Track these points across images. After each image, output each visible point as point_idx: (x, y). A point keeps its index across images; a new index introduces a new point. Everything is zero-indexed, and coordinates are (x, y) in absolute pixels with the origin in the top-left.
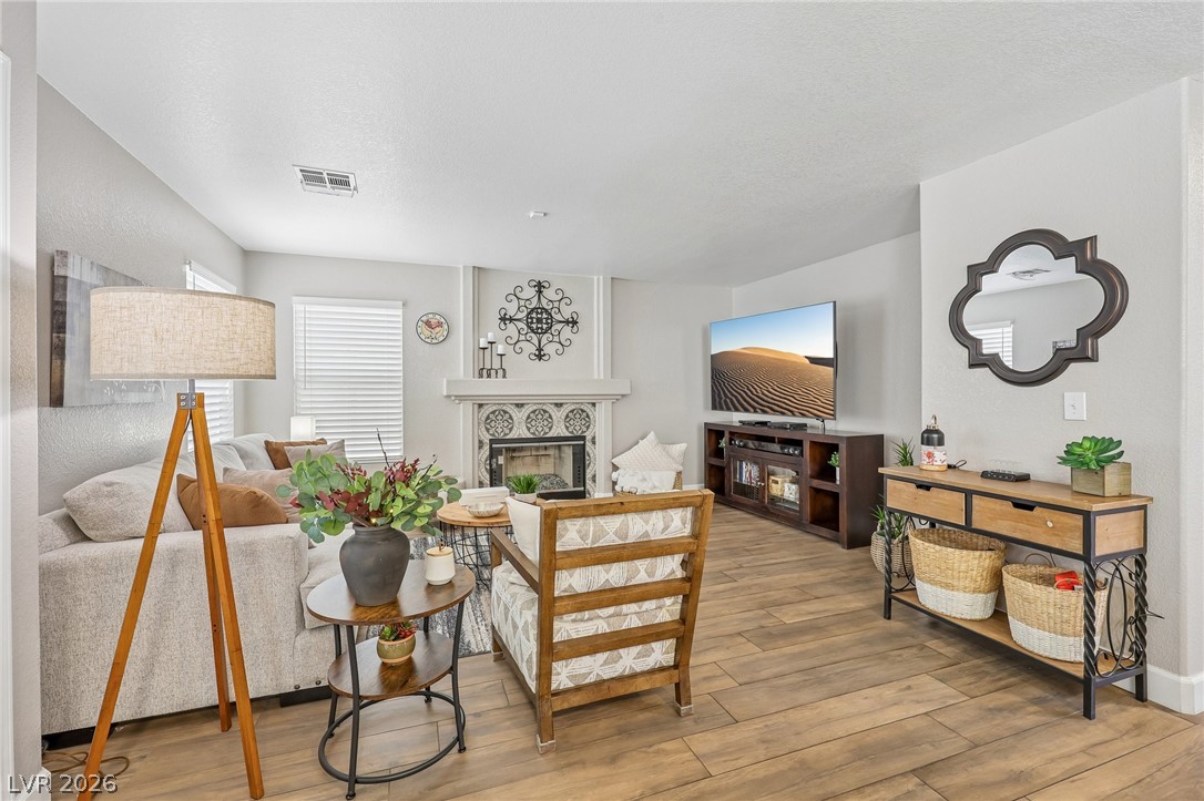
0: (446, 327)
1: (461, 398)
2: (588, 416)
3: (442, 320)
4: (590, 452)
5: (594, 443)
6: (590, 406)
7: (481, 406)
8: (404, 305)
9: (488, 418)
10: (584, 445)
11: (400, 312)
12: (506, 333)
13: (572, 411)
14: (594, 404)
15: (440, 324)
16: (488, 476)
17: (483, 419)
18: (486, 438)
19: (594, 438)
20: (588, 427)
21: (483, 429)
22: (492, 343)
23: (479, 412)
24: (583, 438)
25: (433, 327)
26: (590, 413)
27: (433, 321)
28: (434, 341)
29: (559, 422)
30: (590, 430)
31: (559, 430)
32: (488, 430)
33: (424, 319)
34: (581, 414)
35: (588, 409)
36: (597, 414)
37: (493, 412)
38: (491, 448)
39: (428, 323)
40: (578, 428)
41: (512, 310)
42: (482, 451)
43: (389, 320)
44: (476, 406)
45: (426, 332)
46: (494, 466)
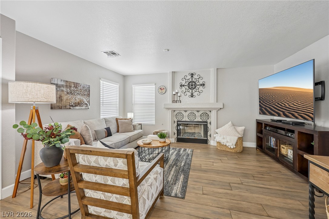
0: (165, 89)
1: (168, 109)
2: (208, 115)
3: (164, 88)
4: (209, 127)
5: (210, 124)
6: (209, 112)
7: (174, 111)
8: (155, 84)
9: (176, 114)
10: (207, 125)
11: (154, 86)
12: (182, 90)
13: (203, 113)
14: (210, 111)
15: (164, 89)
16: (176, 131)
17: (175, 115)
18: (176, 120)
19: (210, 122)
20: (208, 119)
21: (175, 118)
22: (177, 93)
23: (174, 113)
24: (207, 122)
25: (162, 90)
26: (209, 114)
27: (162, 88)
28: (162, 93)
29: (198, 116)
30: (209, 119)
31: (198, 119)
32: (176, 118)
33: (160, 87)
34: (206, 114)
35: (208, 113)
36: (211, 114)
37: (178, 113)
38: (177, 124)
39: (161, 89)
40: (205, 119)
41: (183, 83)
42: (175, 124)
43: (152, 88)
44: (173, 111)
45: (160, 91)
46: (179, 128)
